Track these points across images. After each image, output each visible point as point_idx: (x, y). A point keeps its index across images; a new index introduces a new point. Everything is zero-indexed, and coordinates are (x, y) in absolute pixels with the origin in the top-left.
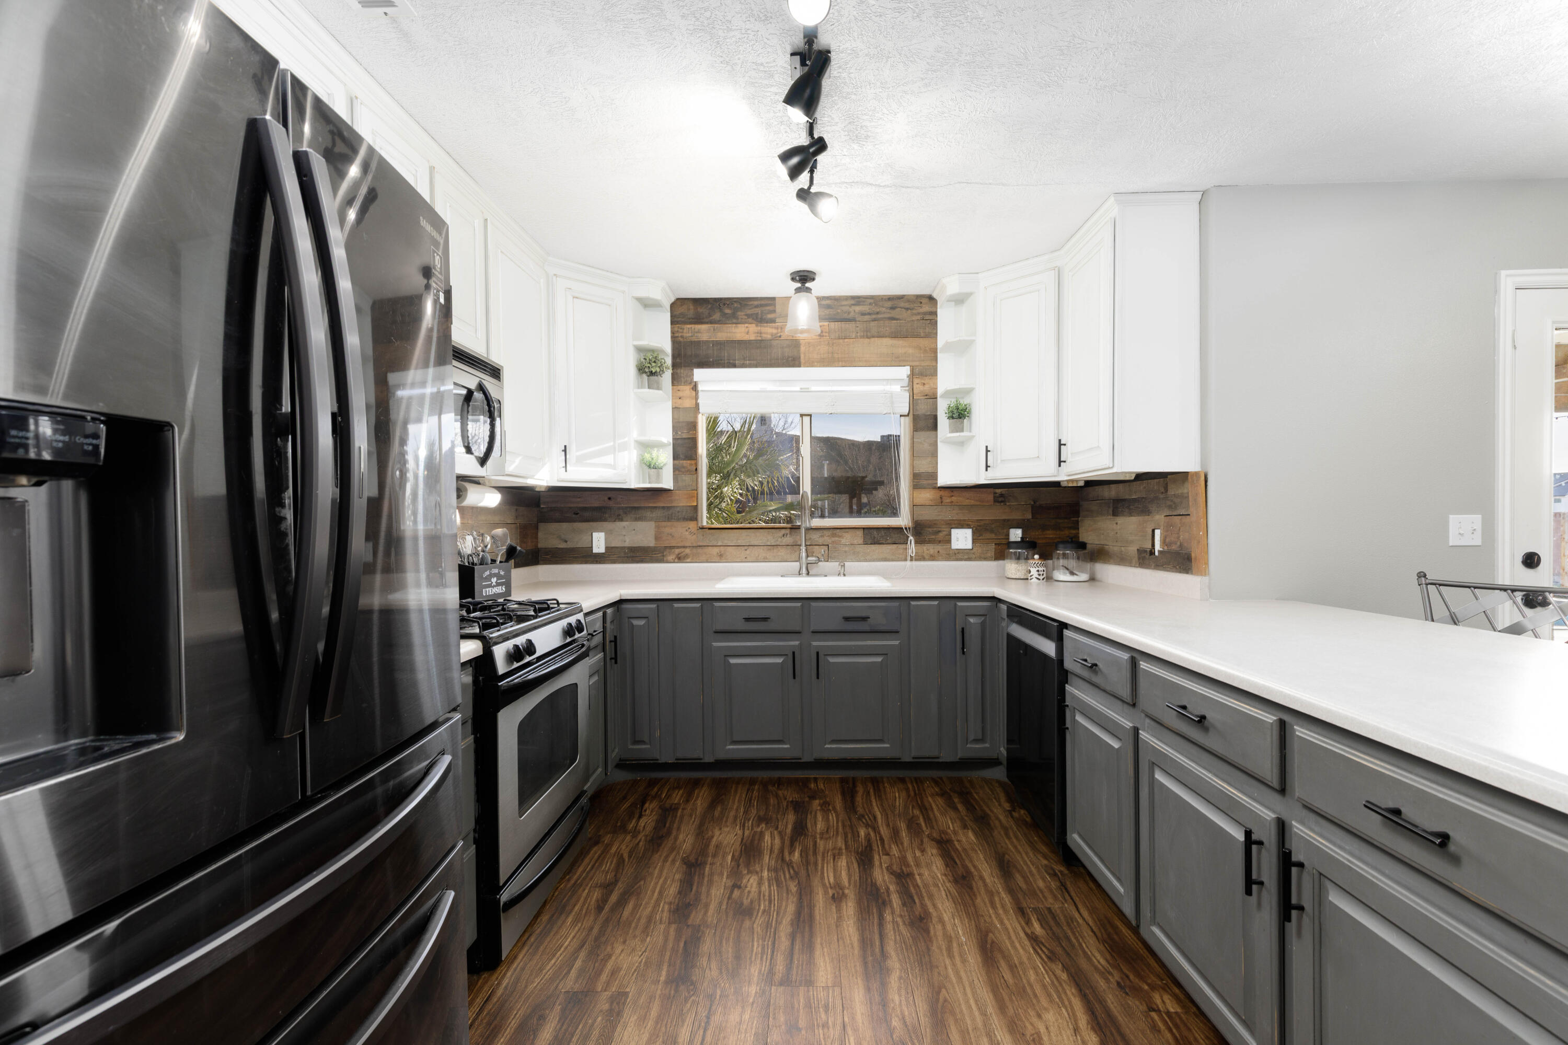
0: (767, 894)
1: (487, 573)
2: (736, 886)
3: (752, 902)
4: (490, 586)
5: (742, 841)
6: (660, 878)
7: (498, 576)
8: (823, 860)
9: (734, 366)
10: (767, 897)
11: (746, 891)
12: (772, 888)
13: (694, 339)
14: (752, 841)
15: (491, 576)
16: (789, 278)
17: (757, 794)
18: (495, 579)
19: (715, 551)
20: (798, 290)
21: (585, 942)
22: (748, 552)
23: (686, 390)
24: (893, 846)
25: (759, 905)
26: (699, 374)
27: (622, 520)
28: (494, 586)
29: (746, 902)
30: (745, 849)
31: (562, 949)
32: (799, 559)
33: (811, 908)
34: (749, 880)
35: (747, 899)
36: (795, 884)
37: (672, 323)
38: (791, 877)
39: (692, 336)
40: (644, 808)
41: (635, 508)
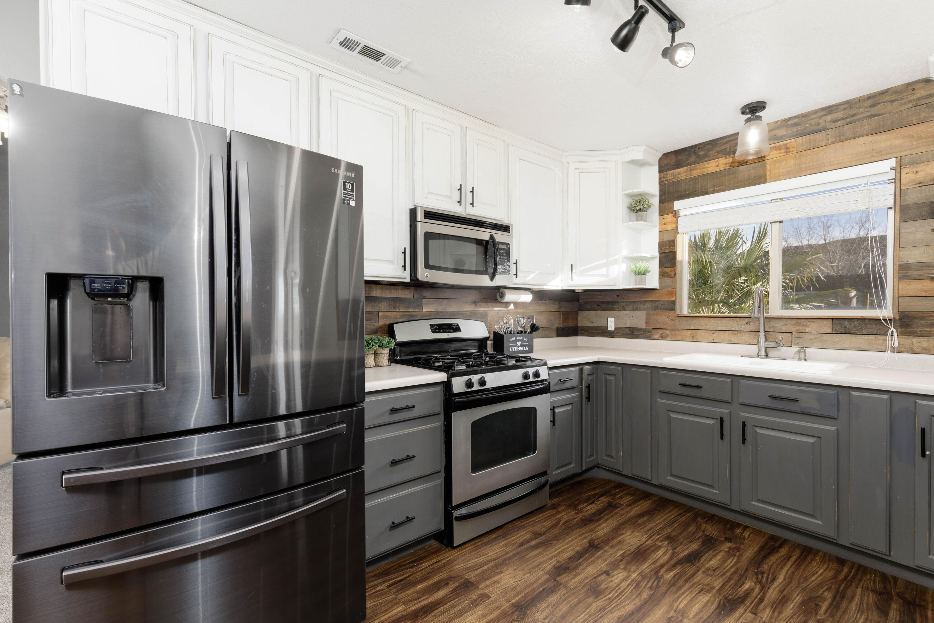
0: (622, 589)
1: (514, 339)
2: (607, 573)
3: (607, 588)
4: (516, 346)
5: (640, 546)
6: (567, 544)
7: (522, 341)
8: (689, 588)
9: (706, 193)
10: (620, 591)
11: (610, 579)
12: (630, 587)
13: (675, 180)
14: (648, 549)
15: (517, 340)
16: (740, 112)
17: (684, 520)
18: (520, 342)
19: (689, 333)
20: (748, 121)
21: (498, 559)
22: (715, 335)
23: (669, 217)
24: (768, 610)
25: (610, 593)
26: (677, 205)
27: (625, 310)
28: (519, 347)
29: (603, 586)
30: (637, 552)
31: (486, 556)
32: (758, 343)
33: (644, 616)
34: (619, 573)
35: (606, 584)
36: (649, 593)
37: (660, 171)
38: (651, 588)
39: (673, 178)
40: (599, 499)
41: (633, 302)
